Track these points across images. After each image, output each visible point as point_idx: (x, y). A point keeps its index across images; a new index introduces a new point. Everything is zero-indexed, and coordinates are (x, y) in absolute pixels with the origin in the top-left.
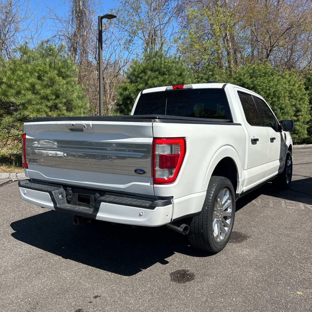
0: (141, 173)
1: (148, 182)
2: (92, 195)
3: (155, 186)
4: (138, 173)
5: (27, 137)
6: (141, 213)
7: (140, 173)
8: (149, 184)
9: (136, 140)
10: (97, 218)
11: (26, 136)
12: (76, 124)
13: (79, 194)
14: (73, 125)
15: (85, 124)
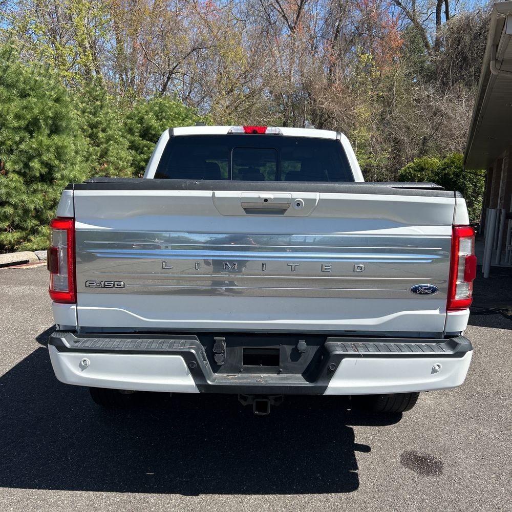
0: (427, 293)
1: (435, 309)
2: (285, 346)
3: (450, 313)
4: (420, 293)
5: (79, 225)
6: (437, 368)
7: (424, 294)
8: (437, 312)
9: (417, 231)
10: (328, 392)
11: (77, 223)
12: (274, 198)
13: (244, 347)
14: (266, 200)
15: (302, 199)
